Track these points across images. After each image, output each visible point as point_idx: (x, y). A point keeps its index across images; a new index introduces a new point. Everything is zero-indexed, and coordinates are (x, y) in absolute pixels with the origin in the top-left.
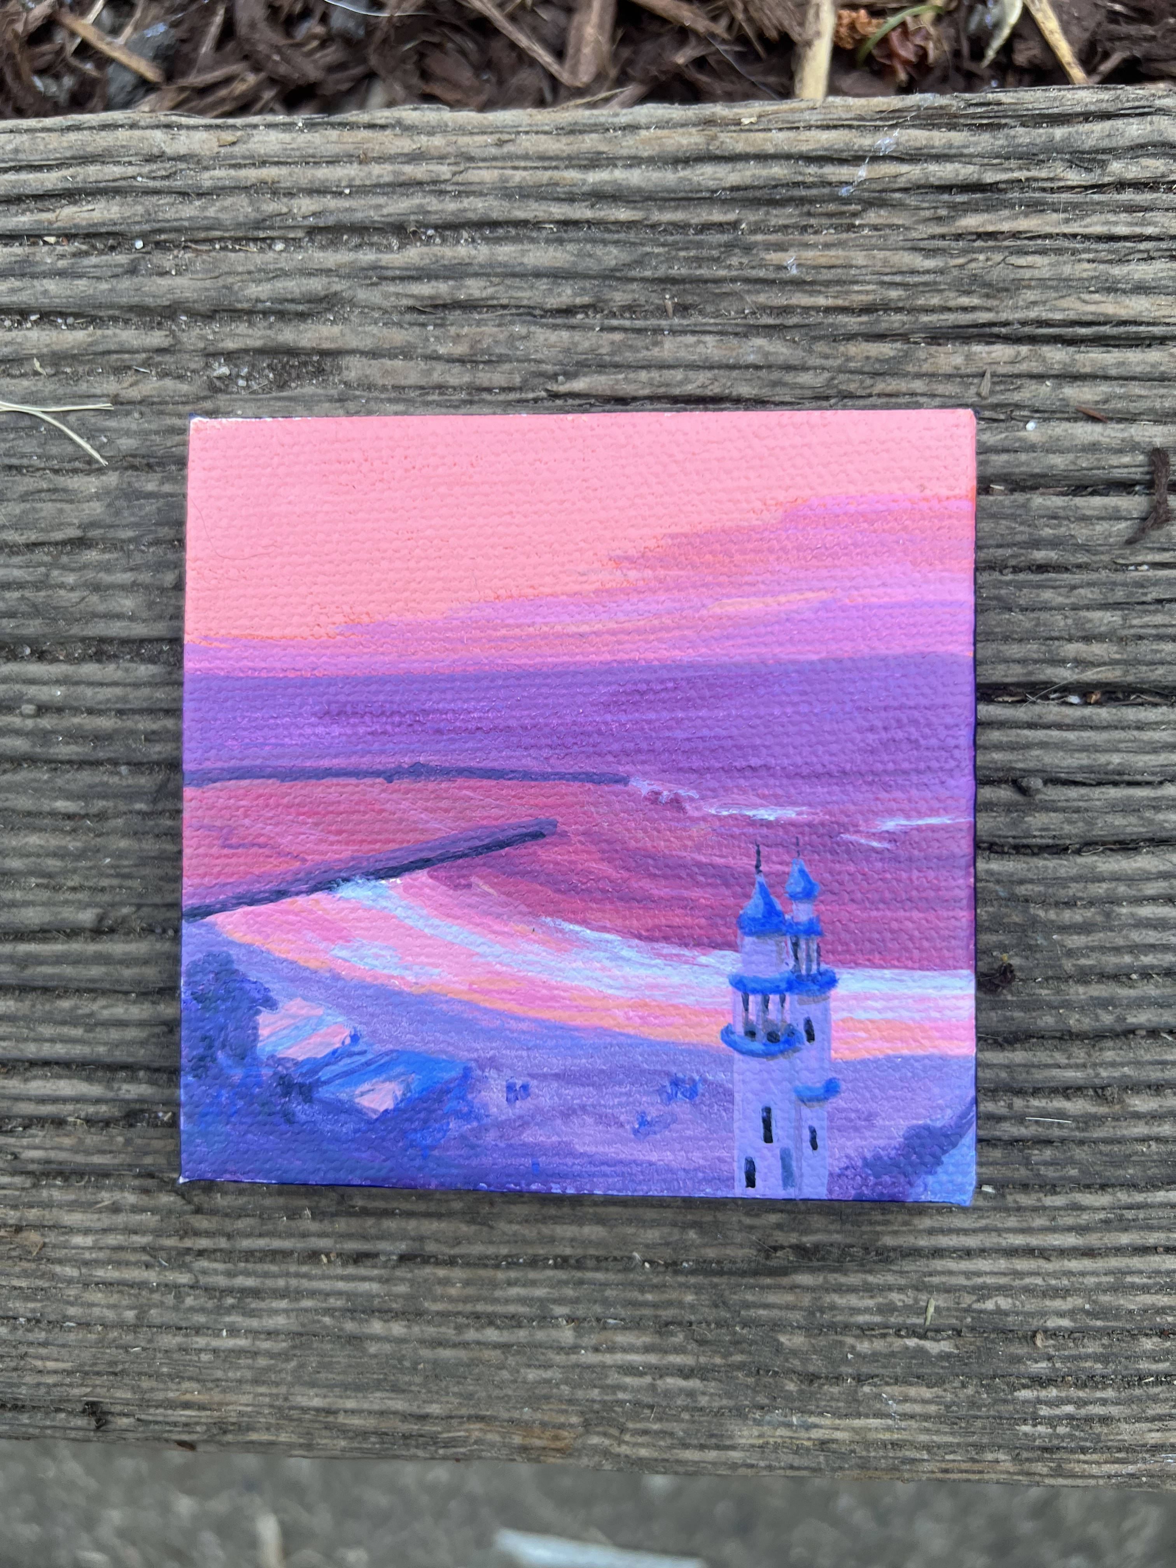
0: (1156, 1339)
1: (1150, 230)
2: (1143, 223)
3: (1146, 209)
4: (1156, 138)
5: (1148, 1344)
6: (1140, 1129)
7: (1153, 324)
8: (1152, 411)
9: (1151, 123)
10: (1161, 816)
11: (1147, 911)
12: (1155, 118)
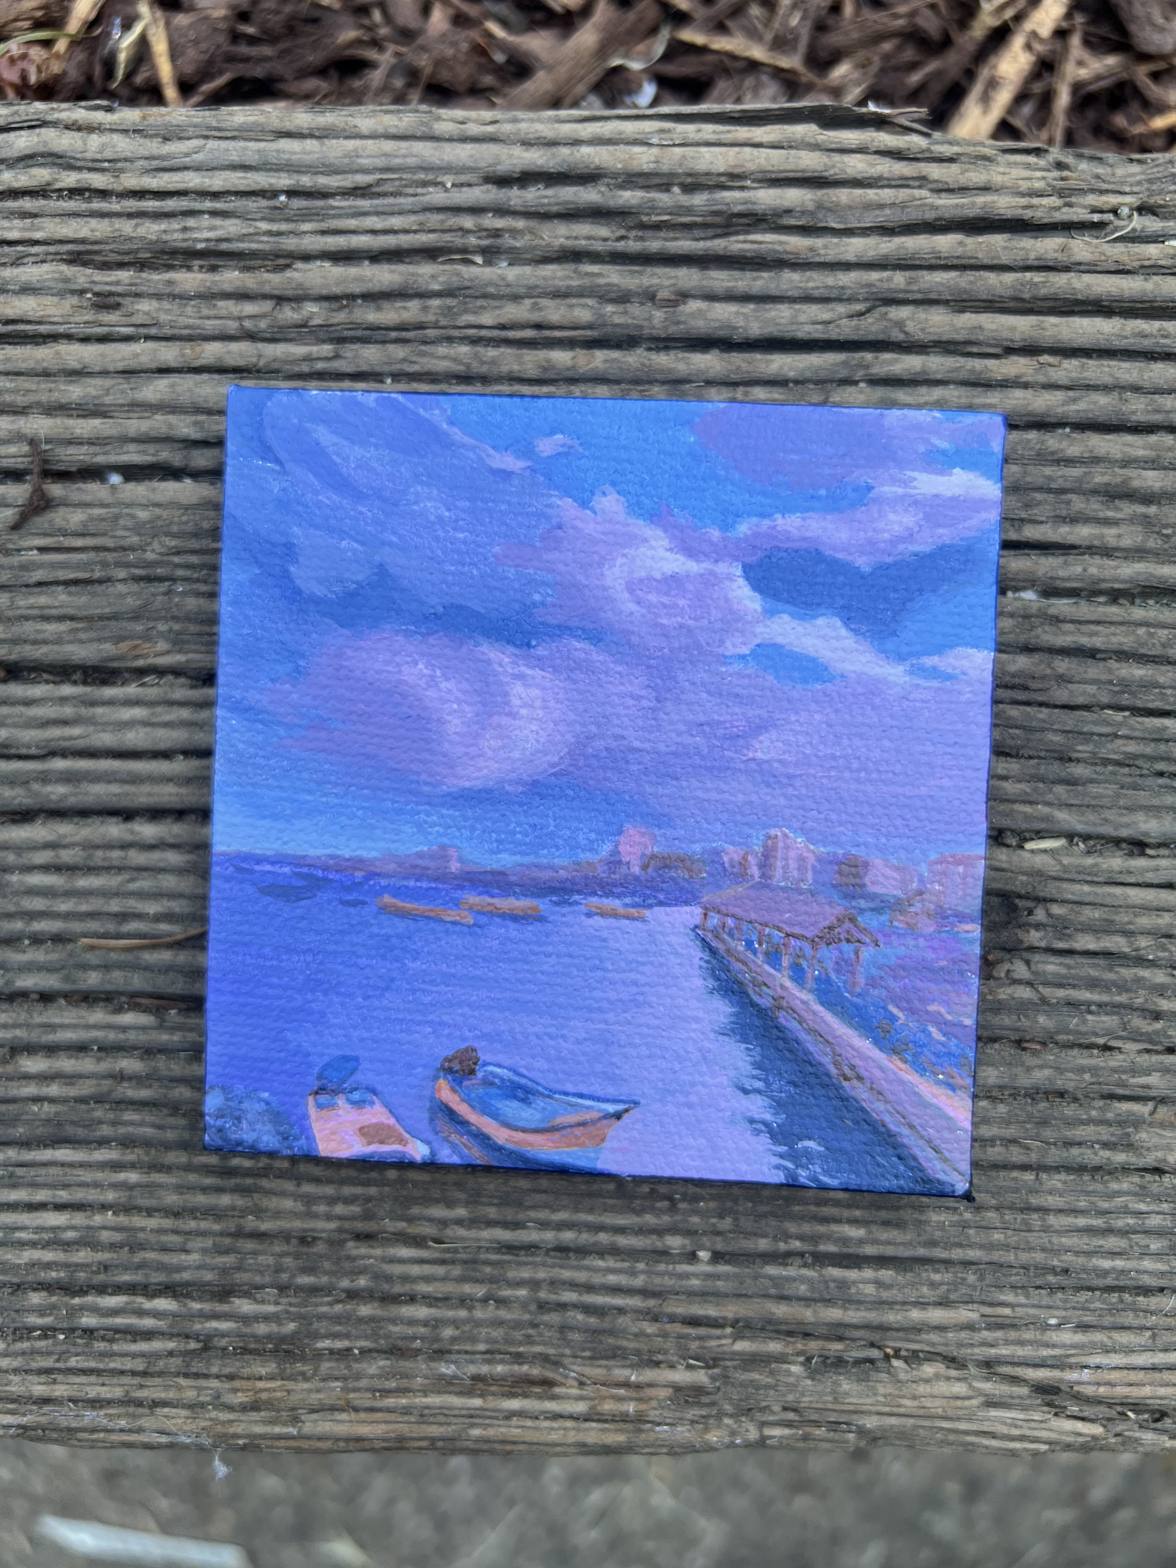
0: (44, 1294)
1: (38, 235)
2: (33, 228)
3: (35, 216)
4: (41, 149)
5: (36, 1298)
6: (30, 1090)
7: (40, 323)
8: (38, 404)
9: (38, 135)
10: (49, 788)
11: (36, 879)
12: (43, 131)
